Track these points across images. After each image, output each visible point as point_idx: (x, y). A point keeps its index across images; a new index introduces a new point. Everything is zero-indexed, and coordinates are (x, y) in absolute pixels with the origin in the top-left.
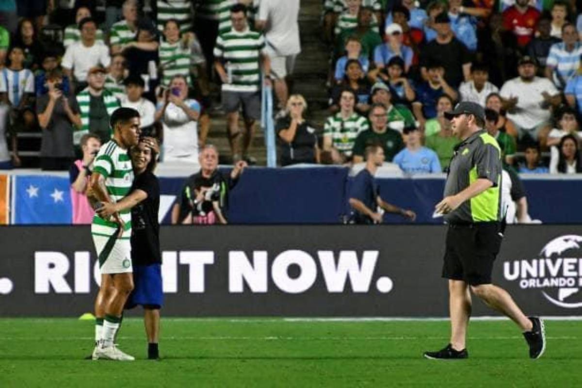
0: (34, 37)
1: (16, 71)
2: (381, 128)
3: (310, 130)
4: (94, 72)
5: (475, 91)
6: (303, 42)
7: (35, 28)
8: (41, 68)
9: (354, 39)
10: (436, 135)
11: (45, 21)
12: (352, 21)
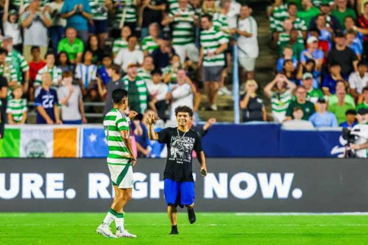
0: (99, 45)
1: (88, 66)
2: (302, 100)
3: (260, 101)
4: (132, 66)
5: (359, 78)
6: (260, 49)
7: (99, 40)
8: (102, 64)
9: (288, 47)
10: (335, 105)
11: (105, 36)
12: (287, 37)
